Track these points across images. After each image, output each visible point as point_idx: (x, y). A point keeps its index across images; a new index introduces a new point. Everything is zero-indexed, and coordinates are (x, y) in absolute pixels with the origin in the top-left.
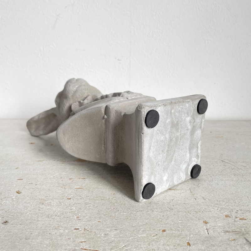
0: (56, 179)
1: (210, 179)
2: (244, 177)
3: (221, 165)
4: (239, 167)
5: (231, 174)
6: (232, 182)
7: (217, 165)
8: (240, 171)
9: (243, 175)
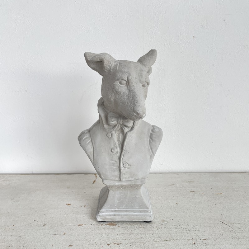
0: (98, 245)
1: (214, 243)
2: (240, 240)
3: (221, 228)
4: (236, 230)
5: (230, 237)
6: (230, 245)
7: (218, 227)
8: (237, 233)
9: (238, 238)
